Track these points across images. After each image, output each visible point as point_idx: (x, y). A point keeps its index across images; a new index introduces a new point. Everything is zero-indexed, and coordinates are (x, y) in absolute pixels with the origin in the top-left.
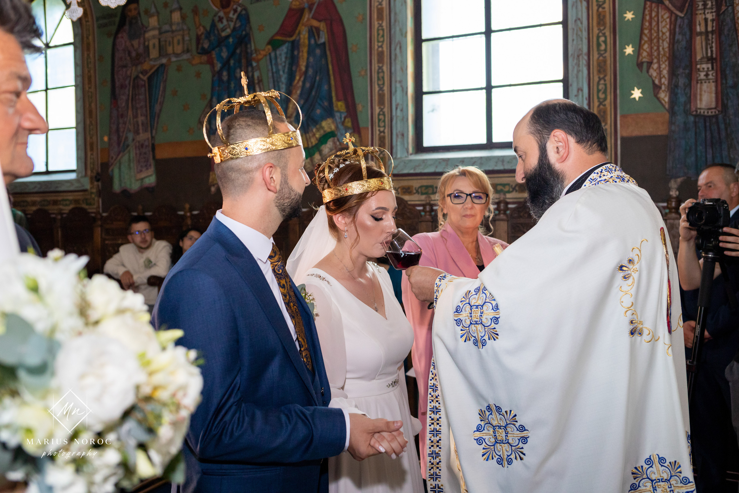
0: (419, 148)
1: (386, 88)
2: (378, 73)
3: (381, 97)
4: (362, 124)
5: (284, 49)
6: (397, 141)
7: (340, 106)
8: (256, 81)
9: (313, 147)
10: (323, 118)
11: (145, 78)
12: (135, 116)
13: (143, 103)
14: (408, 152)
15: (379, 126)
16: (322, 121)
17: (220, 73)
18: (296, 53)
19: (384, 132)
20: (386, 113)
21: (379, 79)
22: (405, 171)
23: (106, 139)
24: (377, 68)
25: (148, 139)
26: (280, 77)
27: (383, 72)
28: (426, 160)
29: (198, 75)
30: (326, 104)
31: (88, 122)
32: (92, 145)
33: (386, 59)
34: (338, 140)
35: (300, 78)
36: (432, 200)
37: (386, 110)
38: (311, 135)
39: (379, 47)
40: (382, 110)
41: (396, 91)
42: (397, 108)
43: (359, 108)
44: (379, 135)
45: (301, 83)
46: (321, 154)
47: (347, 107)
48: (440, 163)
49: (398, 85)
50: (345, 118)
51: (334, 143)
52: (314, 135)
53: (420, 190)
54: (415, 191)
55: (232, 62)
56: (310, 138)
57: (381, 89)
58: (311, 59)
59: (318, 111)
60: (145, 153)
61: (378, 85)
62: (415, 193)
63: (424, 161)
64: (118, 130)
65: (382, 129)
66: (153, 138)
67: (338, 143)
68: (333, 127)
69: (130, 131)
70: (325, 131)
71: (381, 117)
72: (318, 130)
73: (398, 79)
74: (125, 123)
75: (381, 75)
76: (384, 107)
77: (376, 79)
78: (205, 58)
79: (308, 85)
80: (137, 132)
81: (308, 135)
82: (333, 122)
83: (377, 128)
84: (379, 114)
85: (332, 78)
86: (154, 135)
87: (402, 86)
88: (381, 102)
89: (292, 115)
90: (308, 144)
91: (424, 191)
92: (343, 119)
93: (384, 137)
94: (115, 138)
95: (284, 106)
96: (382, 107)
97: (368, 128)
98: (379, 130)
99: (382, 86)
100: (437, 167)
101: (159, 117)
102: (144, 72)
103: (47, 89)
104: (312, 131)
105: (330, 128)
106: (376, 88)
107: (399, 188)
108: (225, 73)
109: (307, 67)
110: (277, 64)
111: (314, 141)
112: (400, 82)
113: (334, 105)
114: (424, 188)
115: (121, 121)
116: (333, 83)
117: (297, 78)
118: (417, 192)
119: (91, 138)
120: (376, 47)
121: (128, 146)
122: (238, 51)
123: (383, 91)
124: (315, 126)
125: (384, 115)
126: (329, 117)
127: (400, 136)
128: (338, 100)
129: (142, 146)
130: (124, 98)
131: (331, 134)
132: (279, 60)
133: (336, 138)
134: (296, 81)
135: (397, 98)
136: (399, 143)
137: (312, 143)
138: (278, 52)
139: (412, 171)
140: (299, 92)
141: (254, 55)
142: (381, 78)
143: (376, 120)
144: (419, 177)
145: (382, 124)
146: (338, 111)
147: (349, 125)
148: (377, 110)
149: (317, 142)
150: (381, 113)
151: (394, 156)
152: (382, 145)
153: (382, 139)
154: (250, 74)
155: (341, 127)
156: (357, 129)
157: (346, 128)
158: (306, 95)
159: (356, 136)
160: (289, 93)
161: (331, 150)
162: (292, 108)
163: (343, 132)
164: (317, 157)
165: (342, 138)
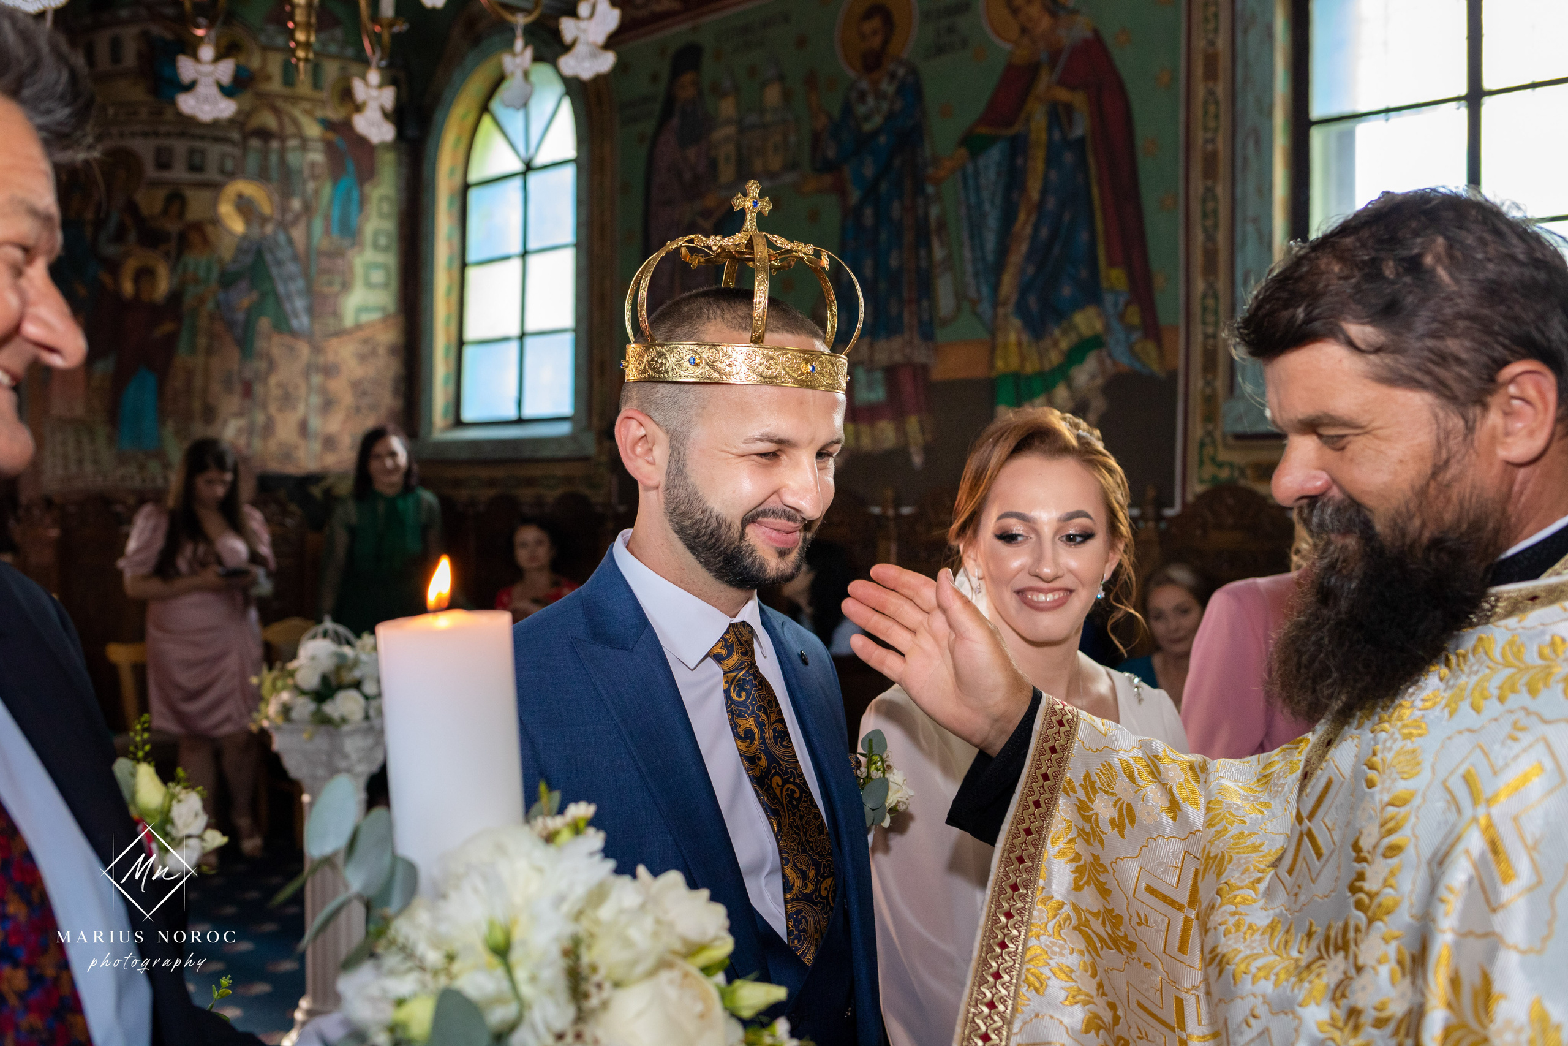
1: (1221, 236)
2: (1204, 201)
3: (1210, 256)
5: (994, 155)
7: (1115, 278)
8: (933, 227)
9: (1053, 371)
10: (1077, 305)
15: (1204, 323)
16: (1074, 312)
17: (857, 211)
18: (1019, 161)
19: (1213, 336)
20: (1220, 292)
21: (1205, 215)
24: (1201, 189)
26: (984, 216)
27: (1215, 198)
29: (816, 217)
30: (1084, 273)
31: (597, 319)
33: (1223, 168)
34: (1110, 355)
35: (1029, 216)
37: (1221, 285)
38: (1047, 342)
39: (1206, 141)
40: (1211, 286)
41: (1243, 239)
43: (1159, 281)
44: (1204, 342)
45: (1029, 230)
47: (1131, 279)
49: (1250, 228)
50: (1127, 305)
51: (1101, 362)
52: (1056, 344)
55: (884, 187)
56: (1047, 351)
57: (1210, 237)
58: (1053, 175)
59: (1067, 291)
61: (1204, 229)
65: (1210, 330)
67: (1108, 362)
68: (1099, 326)
70: (1080, 336)
71: (1210, 302)
72: (1065, 332)
73: (1251, 213)
75: (1210, 205)
76: (1217, 279)
77: (1199, 216)
78: (828, 180)
79: (1044, 233)
81: (1042, 344)
82: (1099, 315)
83: (1200, 328)
84: (1205, 296)
85: (1098, 214)
87: (1258, 231)
88: (1210, 267)
89: (1008, 299)
90: (1042, 365)
92: (1121, 307)
93: (1214, 349)
95: (992, 280)
96: (1212, 279)
97: (1177, 328)
98: (1204, 332)
99: (1212, 231)
102: (706, 213)
103: (525, 253)
104: (1052, 335)
105: (1091, 327)
106: (1199, 237)
107: (1247, 466)
108: (868, 212)
109: (1044, 192)
110: (978, 189)
111: (1055, 358)
112: (1255, 220)
113: (1103, 276)
116: (1100, 225)
117: (1022, 217)
120: (1200, 142)
122: (897, 162)
123: (1214, 242)
124: (1058, 324)
125: (1216, 297)
126: (1089, 304)
128: (1112, 264)
131: (1095, 343)
132: (983, 181)
133: (1104, 353)
134: (1018, 225)
135: (1247, 255)
137: (1051, 361)
138: (981, 162)
140: (1024, 248)
141: (930, 171)
142: (1210, 213)
143: (1197, 309)
145: (1210, 318)
146: (1111, 290)
147: (1135, 320)
148: (1200, 286)
149: (1062, 359)
150: (1209, 292)
151: (1237, 392)
152: (1210, 367)
153: (1210, 352)
154: (921, 212)
155: (1116, 325)
156: (1152, 329)
157: (1129, 329)
158: (1040, 254)
159: (1151, 347)
160: (1003, 251)
161: (1093, 377)
162: (1008, 283)
163: (1121, 336)
164: (1061, 393)
165: (1119, 352)
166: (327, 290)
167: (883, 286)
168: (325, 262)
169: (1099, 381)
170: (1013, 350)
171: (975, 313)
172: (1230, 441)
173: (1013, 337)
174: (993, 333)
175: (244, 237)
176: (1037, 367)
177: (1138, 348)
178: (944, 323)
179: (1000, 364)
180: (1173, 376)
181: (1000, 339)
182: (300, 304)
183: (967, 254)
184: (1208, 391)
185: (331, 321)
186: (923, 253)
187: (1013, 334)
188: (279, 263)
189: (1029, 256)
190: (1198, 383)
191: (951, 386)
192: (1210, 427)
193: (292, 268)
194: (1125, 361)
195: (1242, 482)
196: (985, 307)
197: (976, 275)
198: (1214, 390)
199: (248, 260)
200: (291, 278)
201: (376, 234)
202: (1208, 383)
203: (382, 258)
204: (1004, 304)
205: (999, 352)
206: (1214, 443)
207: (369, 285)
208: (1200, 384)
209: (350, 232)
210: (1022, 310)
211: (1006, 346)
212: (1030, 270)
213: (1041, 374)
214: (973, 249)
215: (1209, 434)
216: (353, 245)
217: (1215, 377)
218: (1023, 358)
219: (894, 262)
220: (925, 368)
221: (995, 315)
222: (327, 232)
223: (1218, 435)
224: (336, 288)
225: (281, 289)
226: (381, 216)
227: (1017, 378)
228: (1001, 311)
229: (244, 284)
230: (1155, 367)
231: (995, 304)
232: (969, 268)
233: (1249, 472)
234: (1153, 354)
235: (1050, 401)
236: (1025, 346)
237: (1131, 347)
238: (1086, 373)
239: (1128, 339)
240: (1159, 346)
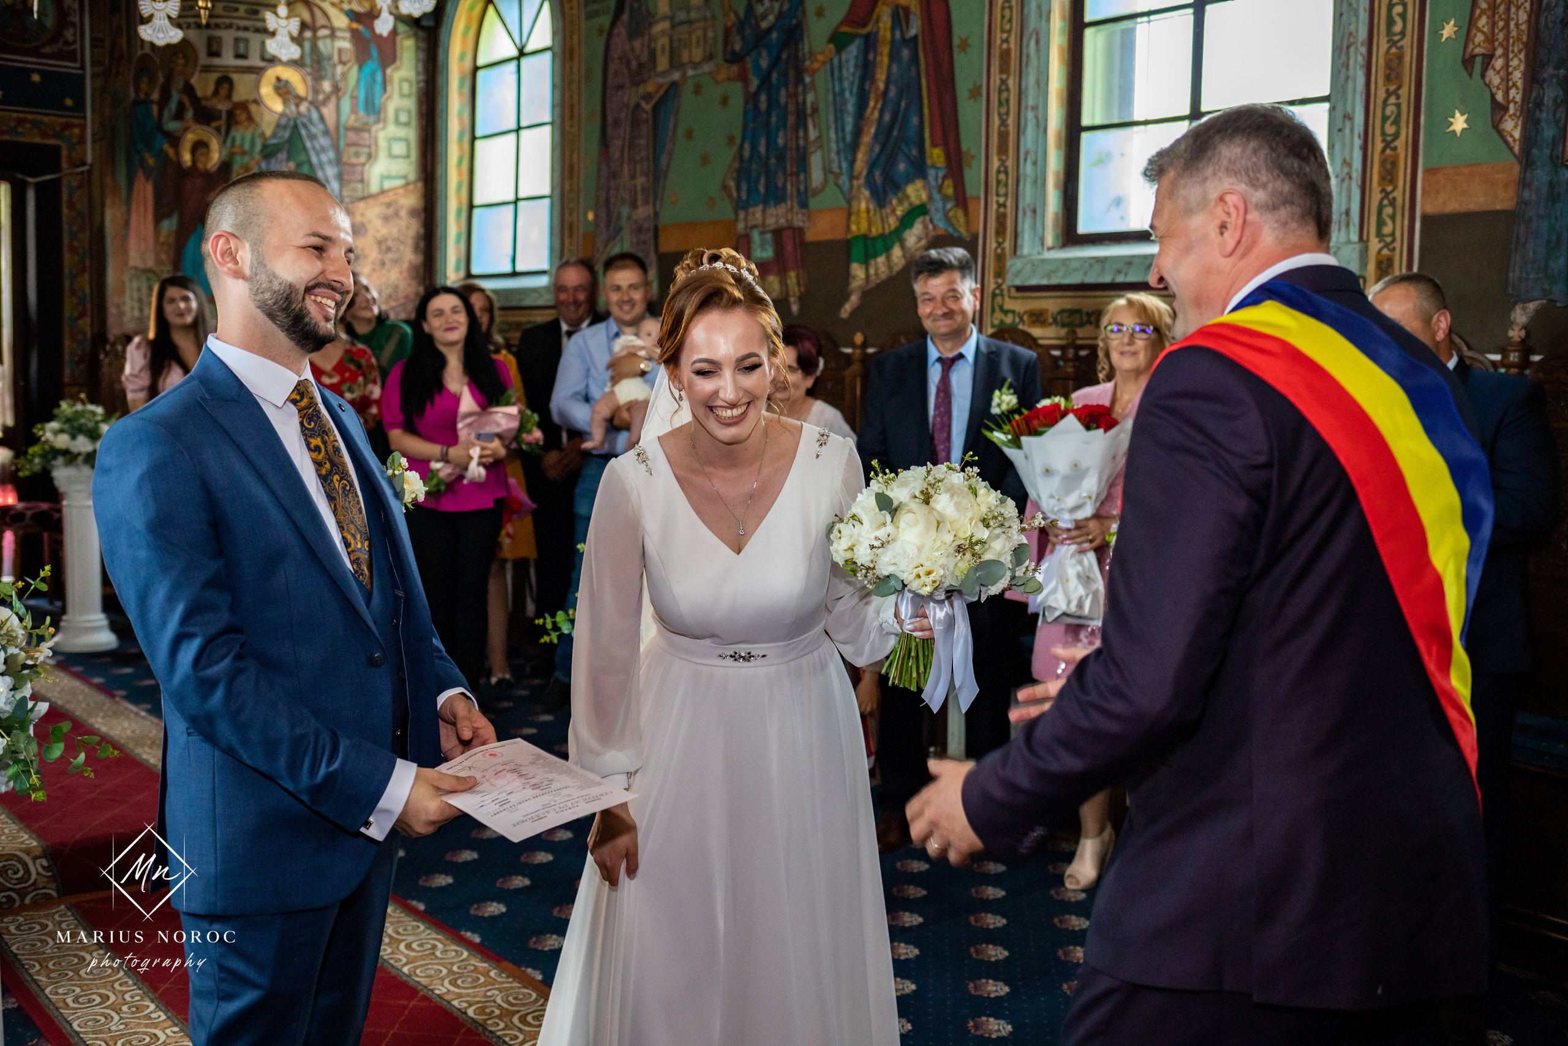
0: (1070, 235)
1: (1011, 121)
2: (1000, 92)
3: (1003, 136)
4: (970, 192)
5: (853, 50)
6: (1023, 223)
7: (936, 155)
8: (809, 111)
9: (891, 233)
10: (909, 180)
11: (647, 107)
12: (633, 177)
13: (644, 153)
14: (1043, 244)
15: (998, 195)
16: (906, 184)
17: (756, 96)
18: (871, 56)
19: (1004, 205)
20: (1010, 170)
21: (1000, 104)
22: (1033, 282)
23: (591, 216)
24: (998, 82)
25: (649, 216)
26: (845, 102)
27: (1008, 89)
28: (1069, 259)
29: (725, 101)
30: (914, 152)
31: (567, 187)
32: (571, 226)
33: (1013, 63)
34: (931, 221)
35: (876, 102)
36: (1077, 338)
37: (1010, 163)
39: (1003, 42)
40: (1003, 163)
41: (1026, 126)
42: (1025, 160)
44: (997, 211)
45: (876, 114)
46: (903, 247)
47: (948, 158)
48: (1091, 266)
49: (1030, 115)
50: (944, 178)
51: (925, 227)
52: (894, 211)
53: (1059, 318)
54: (1051, 320)
55: (774, 77)
56: (887, 217)
57: (1003, 123)
58: (894, 68)
59: (902, 166)
60: (644, 243)
61: (1000, 115)
62: (1050, 324)
63: (1065, 262)
64: (607, 201)
65: (1002, 200)
66: (656, 214)
67: (931, 227)
68: (924, 197)
69: (623, 202)
70: (911, 204)
71: (1002, 176)
72: (900, 202)
73: (1031, 103)
74: (617, 189)
75: (1004, 95)
76: (1007, 156)
77: (996, 104)
79: (887, 117)
80: (634, 205)
81: (883, 211)
82: (924, 187)
83: (995, 198)
84: (999, 172)
85: (926, 102)
86: (657, 209)
87: (1037, 117)
88: (1003, 150)
89: (860, 173)
90: (883, 228)
91: (1066, 321)
92: (940, 181)
93: (1004, 216)
94: (603, 215)
95: (850, 157)
96: (1004, 158)
97: (979, 198)
98: (997, 202)
99: (1004, 117)
100: (1085, 274)
101: (665, 178)
102: (647, 97)
103: (518, 129)
104: (891, 203)
105: (919, 197)
106: (996, 121)
107: (1025, 312)
108: (763, 98)
109: (887, 83)
110: (841, 79)
111: (893, 222)
112: (1035, 108)
113: (928, 154)
114: (1066, 315)
115: (613, 184)
116: (926, 111)
117: (872, 104)
118: (1055, 322)
119: (571, 214)
120: (998, 41)
121: (620, 229)
122: (784, 55)
123: (1006, 126)
124: (895, 194)
125: (1006, 173)
126: (918, 177)
127: (1029, 214)
128: (934, 145)
129: (640, 229)
130: (618, 143)
131: (919, 211)
132: (845, 73)
133: (928, 218)
134: (869, 111)
135: (1029, 139)
136: (1027, 226)
137: (889, 225)
138: (844, 56)
139: (1044, 282)
140: (873, 130)
141: (808, 63)
142: (1004, 102)
143: (993, 183)
144: (1059, 294)
145: (1002, 191)
146: (934, 167)
147: (950, 191)
148: (995, 163)
149: (897, 224)
150: (1002, 169)
151: (1019, 253)
152: (1001, 231)
153: (1001, 219)
154: (800, 99)
155: (937, 196)
156: (961, 200)
157: (945, 198)
158: (884, 135)
159: (960, 213)
160: (858, 132)
161: (920, 239)
162: (861, 156)
163: (940, 205)
164: (897, 252)
165: (938, 217)
166: (354, 160)
167: (773, 161)
168: (352, 136)
169: (923, 242)
170: (864, 215)
171: (837, 185)
172: (1013, 292)
173: (863, 206)
174: (849, 203)
175: (282, 115)
176: (880, 231)
177: (951, 214)
178: (816, 192)
179: (854, 228)
180: (975, 237)
181: (854, 204)
182: (331, 172)
183: (833, 136)
184: (999, 251)
185: (359, 186)
186: (801, 134)
187: (863, 204)
188: (313, 137)
189: (876, 135)
190: (992, 244)
191: (818, 244)
192: (1000, 281)
193: (324, 141)
194: (941, 225)
195: (1021, 327)
196: (844, 180)
197: (838, 153)
198: (1003, 249)
199: (287, 134)
200: (323, 150)
201: (397, 111)
202: (999, 244)
203: (402, 132)
204: (857, 178)
205: (853, 218)
206: (1002, 295)
207: (391, 156)
208: (994, 245)
209: (374, 109)
210: (870, 183)
211: (859, 211)
212: (877, 149)
213: (882, 236)
214: (836, 133)
215: (999, 286)
216: (378, 121)
217: (1004, 241)
218: (870, 223)
219: (781, 141)
220: (801, 231)
221: (851, 187)
222: (354, 110)
223: (1004, 287)
224: (363, 159)
225: (314, 160)
226: (402, 95)
227: (865, 237)
228: (855, 183)
229: (282, 156)
230: (963, 230)
231: (852, 178)
232: (833, 146)
233: (1025, 318)
234: (962, 220)
235: (888, 258)
236: (872, 213)
237: (946, 214)
238: (914, 237)
239: (944, 208)
240: (966, 214)
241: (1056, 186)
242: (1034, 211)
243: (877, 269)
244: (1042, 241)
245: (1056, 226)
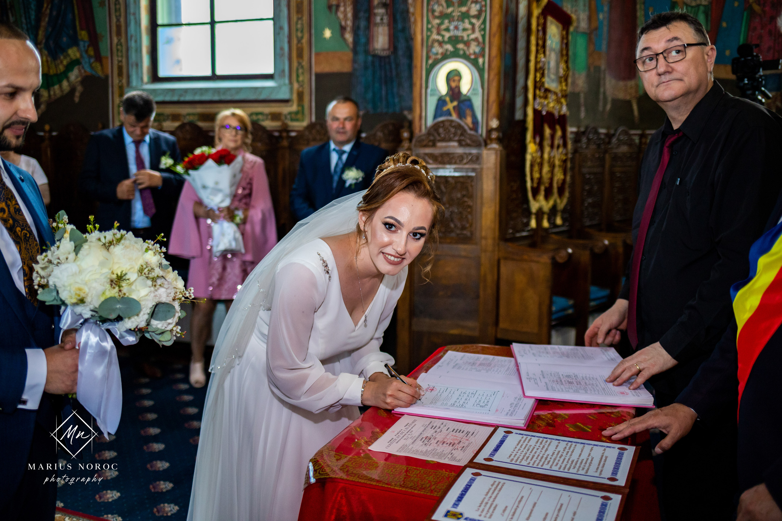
0: (155, 78)
1: (122, 20)
2: (115, 4)
3: (119, 28)
4: (103, 54)
6: (132, 70)
7: (83, 35)
9: (61, 73)
10: (69, 46)
14: (143, 81)
15: (118, 56)
16: (68, 49)
19: (121, 61)
20: (123, 44)
21: (116, 11)
26: (30, 3)
27: (119, 4)
30: (71, 32)
34: (83, 68)
35: (47, 6)
37: (123, 41)
38: (59, 61)
40: (119, 40)
41: (130, 22)
42: (131, 39)
44: (118, 64)
45: (48, 11)
46: (68, 81)
47: (90, 36)
49: (132, 17)
50: (88, 47)
51: (80, 71)
52: (62, 62)
56: (59, 66)
57: (118, 20)
59: (65, 39)
61: (116, 16)
65: (120, 59)
67: (83, 71)
68: (78, 55)
70: (71, 59)
71: (119, 47)
72: (65, 57)
73: (132, 11)
75: (118, 6)
76: (121, 37)
77: (114, 11)
79: (54, 13)
81: (56, 62)
82: (78, 51)
83: (116, 58)
84: (117, 45)
85: (76, 8)
87: (135, 19)
88: (119, 32)
89: (41, 42)
90: (57, 71)
92: (86, 48)
93: (122, 67)
95: (35, 33)
97: (107, 58)
98: (118, 60)
99: (119, 17)
104: (60, 58)
105: (75, 55)
106: (114, 20)
111: (61, 68)
112: (134, 14)
113: (79, 34)
116: (76, 12)
117: (45, 6)
123: (120, 22)
124: (62, 53)
125: (121, 45)
126: (74, 45)
127: (134, 67)
128: (82, 29)
131: (75, 63)
133: (81, 67)
134: (44, 9)
135: (132, 29)
136: (134, 73)
137: (60, 70)
140: (47, 20)
142: (118, 10)
143: (115, 50)
146: (82, 40)
147: (92, 53)
148: (115, 40)
149: (64, 69)
150: (119, 43)
151: (130, 85)
152: (120, 74)
153: (120, 68)
155: (85, 55)
156: (98, 57)
157: (90, 57)
158: (54, 22)
159: (98, 65)
160: (38, 20)
161: (77, 77)
162: (41, 34)
163: (87, 60)
164: (65, 84)
165: (87, 66)
169: (79, 79)
170: (45, 64)
176: (55, 72)
177: (94, 65)
180: (107, 77)
183: (24, 21)
184: (120, 84)
189: (49, 22)
190: (116, 81)
194: (88, 70)
197: (28, 31)
198: (122, 83)
202: (120, 81)
204: (40, 44)
208: (117, 81)
210: (47, 47)
212: (50, 29)
213: (56, 75)
217: (123, 79)
218: (49, 68)
227: (47, 75)
230: (100, 73)
232: (25, 26)
234: (99, 68)
235: (61, 87)
236: (50, 63)
237: (91, 65)
238: (74, 75)
239: (89, 62)
240: (102, 65)
241: (148, 53)
242: (137, 65)
243: (54, 92)
244: (142, 79)
245: (148, 73)
